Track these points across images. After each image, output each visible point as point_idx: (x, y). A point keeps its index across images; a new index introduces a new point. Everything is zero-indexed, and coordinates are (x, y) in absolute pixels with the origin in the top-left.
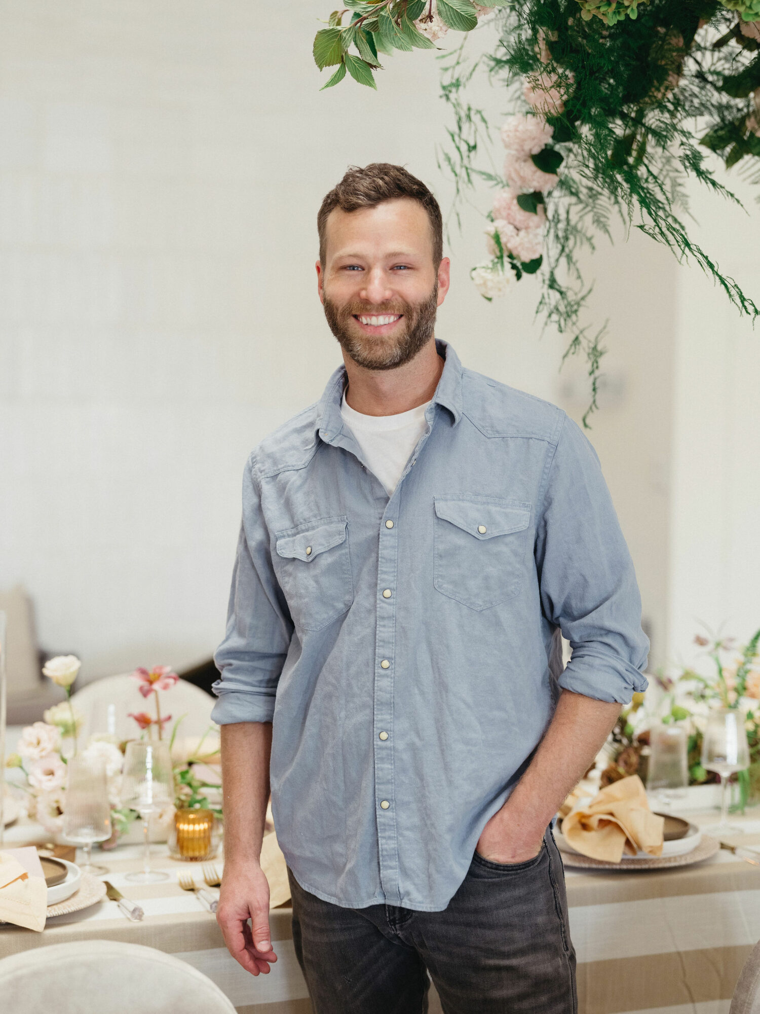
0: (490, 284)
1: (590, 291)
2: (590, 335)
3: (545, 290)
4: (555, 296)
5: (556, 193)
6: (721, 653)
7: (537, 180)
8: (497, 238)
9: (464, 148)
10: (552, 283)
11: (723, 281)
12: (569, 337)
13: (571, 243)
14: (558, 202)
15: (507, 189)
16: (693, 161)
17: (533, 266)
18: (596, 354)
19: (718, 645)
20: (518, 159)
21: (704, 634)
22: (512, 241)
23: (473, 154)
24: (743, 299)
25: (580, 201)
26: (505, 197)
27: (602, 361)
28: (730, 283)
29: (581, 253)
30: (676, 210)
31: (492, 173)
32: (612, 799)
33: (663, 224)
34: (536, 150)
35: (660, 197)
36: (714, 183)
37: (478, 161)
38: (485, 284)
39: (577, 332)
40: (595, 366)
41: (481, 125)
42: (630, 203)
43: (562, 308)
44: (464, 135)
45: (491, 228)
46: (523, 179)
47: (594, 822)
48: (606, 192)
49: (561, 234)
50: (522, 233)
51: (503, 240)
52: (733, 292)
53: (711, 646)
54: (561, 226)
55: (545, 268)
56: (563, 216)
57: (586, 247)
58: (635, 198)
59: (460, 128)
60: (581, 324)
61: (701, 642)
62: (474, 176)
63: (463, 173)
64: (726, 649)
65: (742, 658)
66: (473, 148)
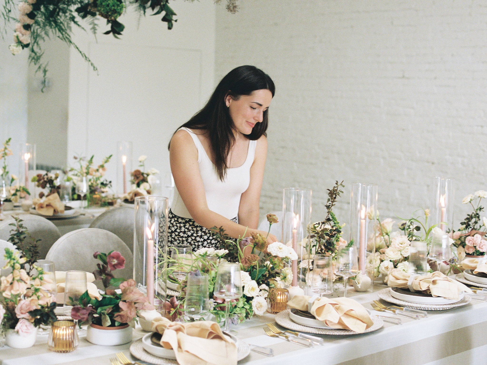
0: (15, 50)
1: (43, 53)
2: (43, 66)
3: (31, 52)
4: (33, 54)
5: (34, 25)
6: (82, 162)
7: (29, 21)
8: (17, 37)
9: (7, 11)
10: (33, 51)
11: (81, 52)
12: (37, 66)
13: (38, 39)
14: (35, 27)
15: (19, 23)
16: (73, 19)
17: (27, 46)
18: (45, 71)
19: (81, 159)
20: (23, 15)
21: (76, 156)
22: (21, 38)
23: (10, 13)
24: (86, 57)
25: (41, 27)
26: (19, 25)
27: (47, 73)
28: (82, 53)
29: (41, 42)
30: (68, 31)
31: (15, 17)
32: (49, 200)
33: (65, 36)
34: (28, 12)
35: (63, 28)
36: (79, 25)
37: (12, 15)
38: (13, 50)
39: (39, 65)
40: (45, 74)
41: (12, 5)
42: (55, 30)
43: (35, 57)
44: (7, 7)
45: (15, 34)
46: (24, 21)
47: (45, 206)
48: (48, 25)
49: (35, 36)
50: (24, 36)
51: (19, 38)
52: (83, 55)
53: (78, 160)
54: (35, 34)
55: (31, 46)
56: (36, 31)
57: (42, 41)
58: (57, 29)
59: (6, 5)
60: (41, 63)
61: (75, 158)
62: (10, 19)
63: (7, 18)
64: (83, 160)
65: (88, 164)
66: (10, 11)
